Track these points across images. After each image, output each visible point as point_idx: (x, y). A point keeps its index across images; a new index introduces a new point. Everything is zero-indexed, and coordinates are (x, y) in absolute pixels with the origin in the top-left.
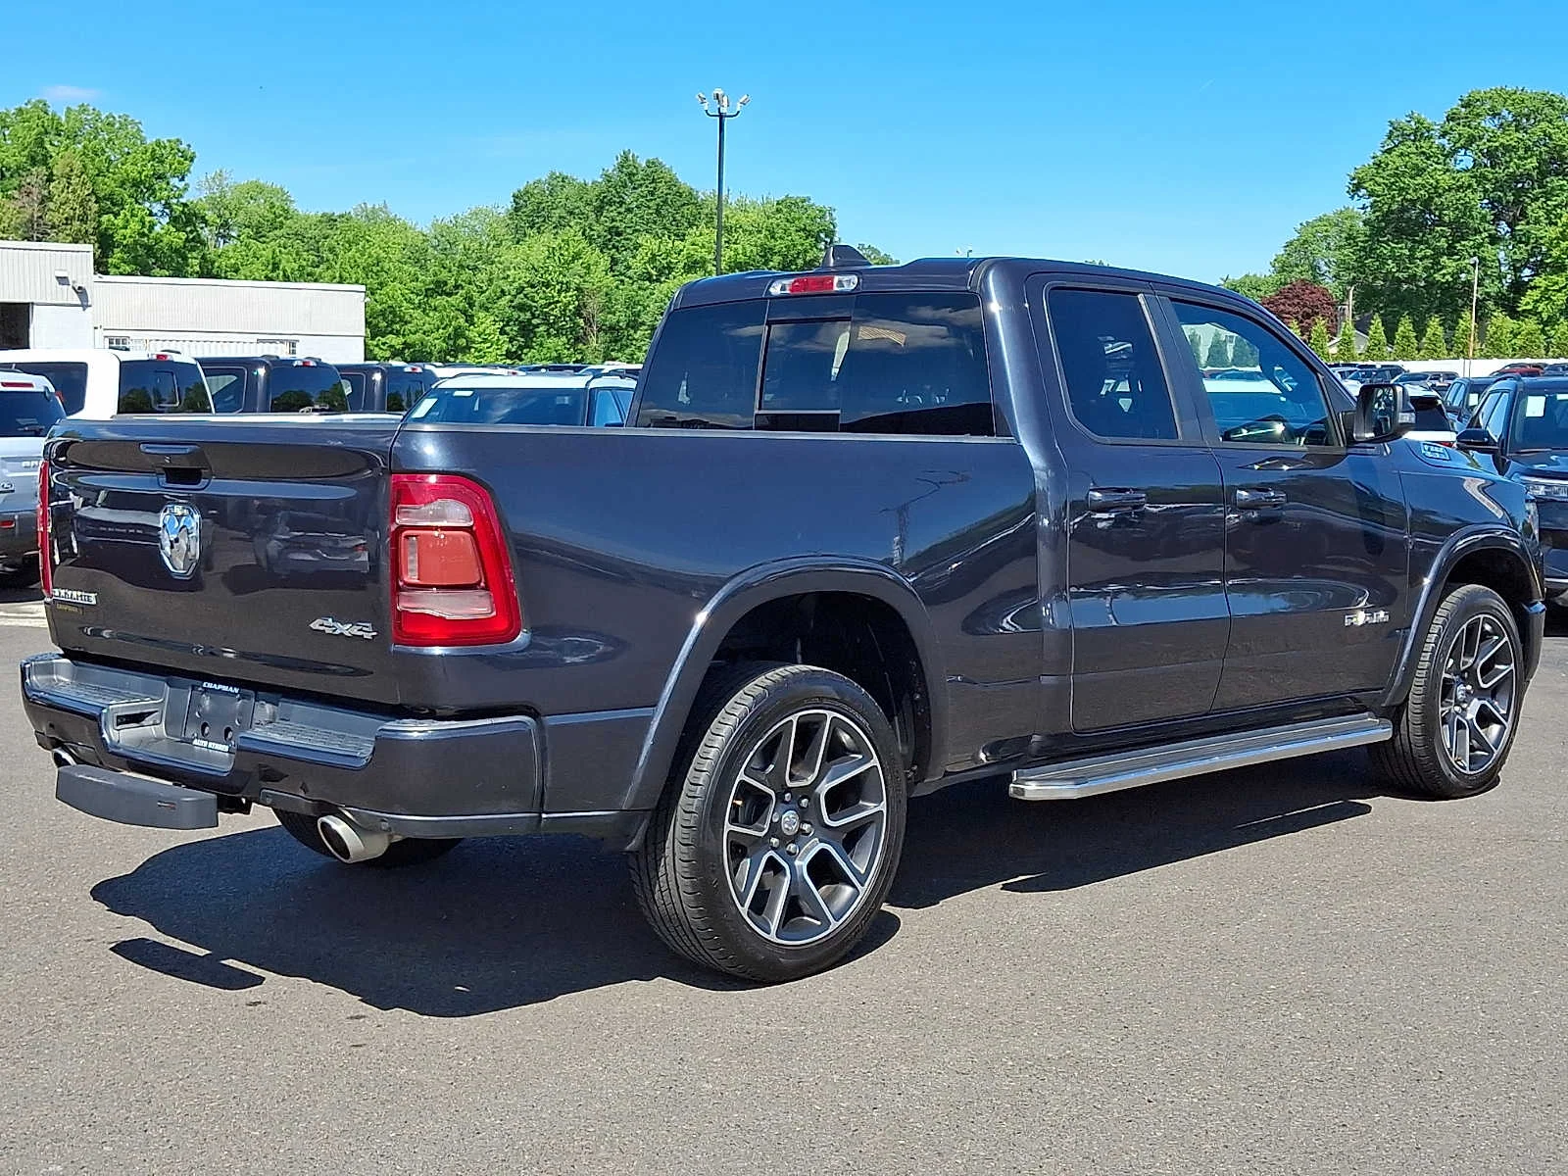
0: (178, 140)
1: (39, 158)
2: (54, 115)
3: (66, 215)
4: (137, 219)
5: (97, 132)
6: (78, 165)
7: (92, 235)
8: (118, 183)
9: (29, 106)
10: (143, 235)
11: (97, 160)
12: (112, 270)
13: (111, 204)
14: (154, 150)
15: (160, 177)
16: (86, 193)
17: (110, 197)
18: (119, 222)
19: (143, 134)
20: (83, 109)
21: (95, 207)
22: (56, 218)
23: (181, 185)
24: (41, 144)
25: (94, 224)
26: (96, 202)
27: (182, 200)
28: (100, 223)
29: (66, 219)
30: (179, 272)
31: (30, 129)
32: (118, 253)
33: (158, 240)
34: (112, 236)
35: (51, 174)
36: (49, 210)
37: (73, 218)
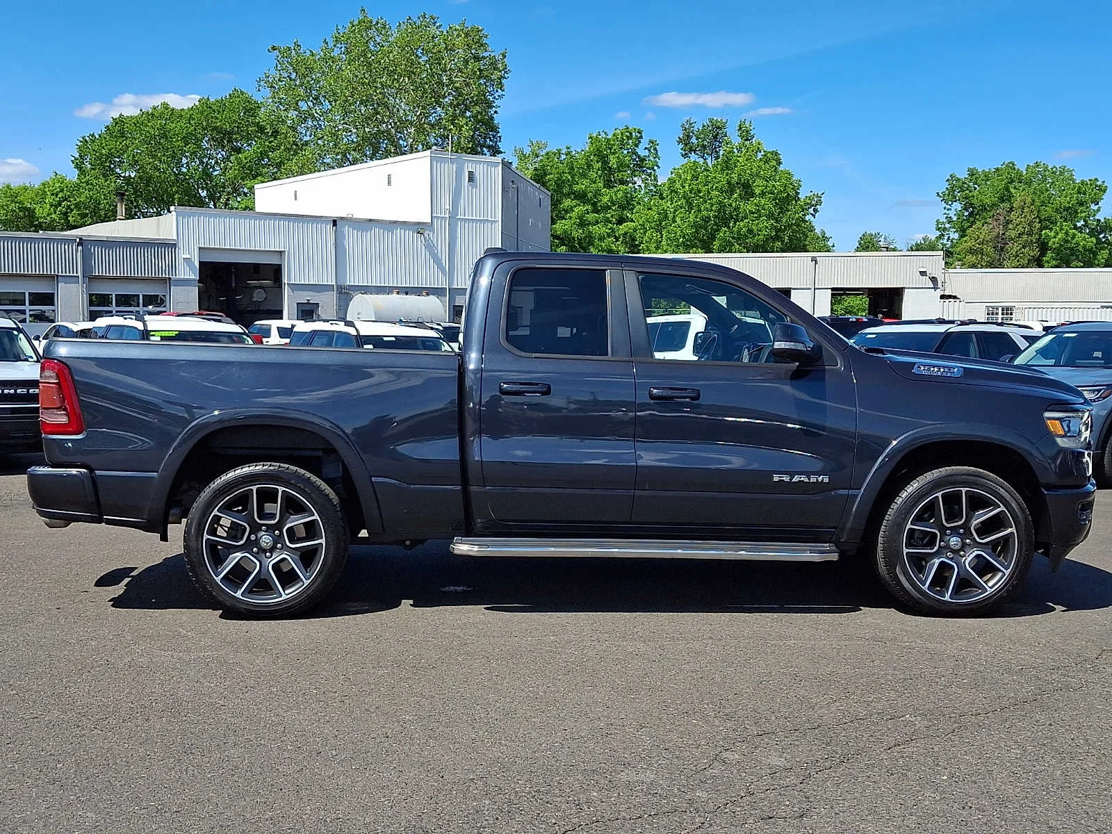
0: (1096, 179)
1: (1006, 197)
2: (1019, 170)
3: (1019, 232)
4: (1064, 232)
5: (1044, 179)
6: (1029, 200)
7: (1035, 243)
8: (1054, 210)
9: (1004, 166)
10: (1067, 241)
11: (1042, 196)
12: (1046, 265)
13: (1047, 223)
14: (1079, 187)
15: (1081, 204)
16: (1033, 217)
17: (1048, 219)
18: (1052, 234)
19: (1075, 177)
20: (1037, 165)
21: (1038, 226)
22: (1013, 234)
23: (1096, 208)
24: (1007, 189)
25: (1037, 236)
26: (1039, 223)
27: (1097, 218)
28: (1041, 235)
29: (1019, 234)
30: (1088, 264)
31: (1002, 180)
32: (1049, 254)
33: (1078, 244)
34: (1047, 243)
35: (1013, 207)
36: (1010, 229)
37: (1024, 233)
